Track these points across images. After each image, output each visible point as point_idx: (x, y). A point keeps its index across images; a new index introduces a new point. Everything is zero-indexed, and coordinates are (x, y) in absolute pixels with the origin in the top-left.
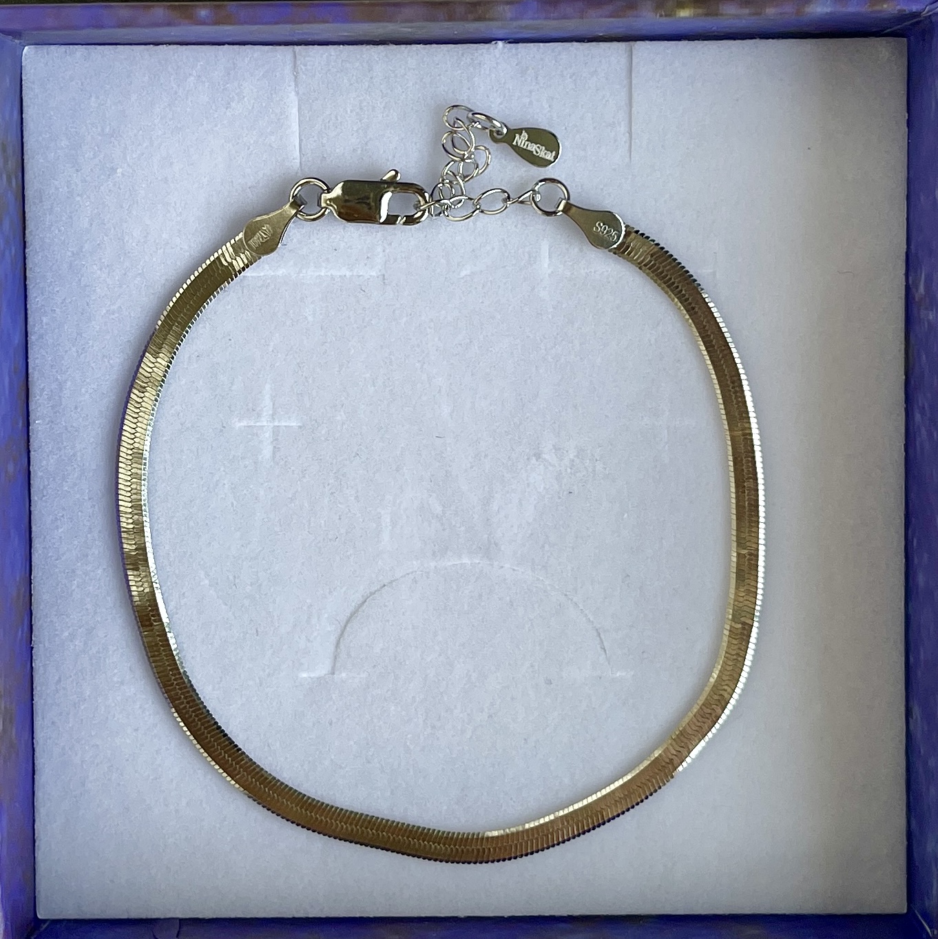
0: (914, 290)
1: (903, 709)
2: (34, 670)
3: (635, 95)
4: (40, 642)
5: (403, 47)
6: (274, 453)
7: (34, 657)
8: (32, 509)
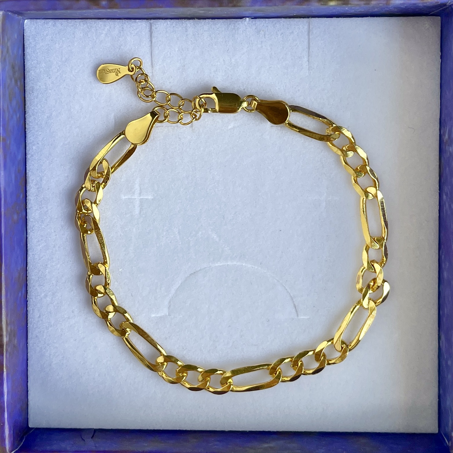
0: (443, 137)
1: (437, 336)
2: (28, 311)
3: (311, 43)
4: (31, 298)
5: (202, 20)
6: (140, 211)
7: (28, 305)
8: (28, 236)
